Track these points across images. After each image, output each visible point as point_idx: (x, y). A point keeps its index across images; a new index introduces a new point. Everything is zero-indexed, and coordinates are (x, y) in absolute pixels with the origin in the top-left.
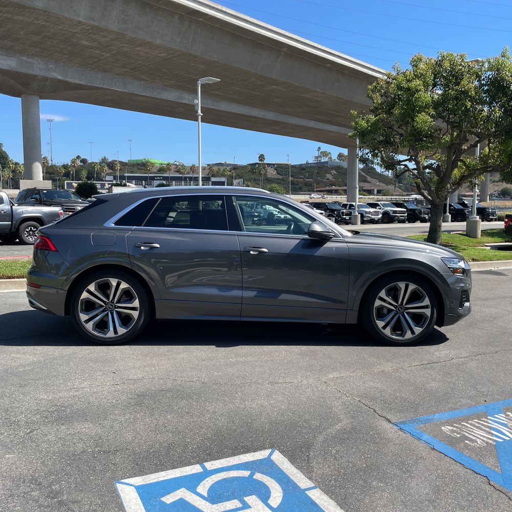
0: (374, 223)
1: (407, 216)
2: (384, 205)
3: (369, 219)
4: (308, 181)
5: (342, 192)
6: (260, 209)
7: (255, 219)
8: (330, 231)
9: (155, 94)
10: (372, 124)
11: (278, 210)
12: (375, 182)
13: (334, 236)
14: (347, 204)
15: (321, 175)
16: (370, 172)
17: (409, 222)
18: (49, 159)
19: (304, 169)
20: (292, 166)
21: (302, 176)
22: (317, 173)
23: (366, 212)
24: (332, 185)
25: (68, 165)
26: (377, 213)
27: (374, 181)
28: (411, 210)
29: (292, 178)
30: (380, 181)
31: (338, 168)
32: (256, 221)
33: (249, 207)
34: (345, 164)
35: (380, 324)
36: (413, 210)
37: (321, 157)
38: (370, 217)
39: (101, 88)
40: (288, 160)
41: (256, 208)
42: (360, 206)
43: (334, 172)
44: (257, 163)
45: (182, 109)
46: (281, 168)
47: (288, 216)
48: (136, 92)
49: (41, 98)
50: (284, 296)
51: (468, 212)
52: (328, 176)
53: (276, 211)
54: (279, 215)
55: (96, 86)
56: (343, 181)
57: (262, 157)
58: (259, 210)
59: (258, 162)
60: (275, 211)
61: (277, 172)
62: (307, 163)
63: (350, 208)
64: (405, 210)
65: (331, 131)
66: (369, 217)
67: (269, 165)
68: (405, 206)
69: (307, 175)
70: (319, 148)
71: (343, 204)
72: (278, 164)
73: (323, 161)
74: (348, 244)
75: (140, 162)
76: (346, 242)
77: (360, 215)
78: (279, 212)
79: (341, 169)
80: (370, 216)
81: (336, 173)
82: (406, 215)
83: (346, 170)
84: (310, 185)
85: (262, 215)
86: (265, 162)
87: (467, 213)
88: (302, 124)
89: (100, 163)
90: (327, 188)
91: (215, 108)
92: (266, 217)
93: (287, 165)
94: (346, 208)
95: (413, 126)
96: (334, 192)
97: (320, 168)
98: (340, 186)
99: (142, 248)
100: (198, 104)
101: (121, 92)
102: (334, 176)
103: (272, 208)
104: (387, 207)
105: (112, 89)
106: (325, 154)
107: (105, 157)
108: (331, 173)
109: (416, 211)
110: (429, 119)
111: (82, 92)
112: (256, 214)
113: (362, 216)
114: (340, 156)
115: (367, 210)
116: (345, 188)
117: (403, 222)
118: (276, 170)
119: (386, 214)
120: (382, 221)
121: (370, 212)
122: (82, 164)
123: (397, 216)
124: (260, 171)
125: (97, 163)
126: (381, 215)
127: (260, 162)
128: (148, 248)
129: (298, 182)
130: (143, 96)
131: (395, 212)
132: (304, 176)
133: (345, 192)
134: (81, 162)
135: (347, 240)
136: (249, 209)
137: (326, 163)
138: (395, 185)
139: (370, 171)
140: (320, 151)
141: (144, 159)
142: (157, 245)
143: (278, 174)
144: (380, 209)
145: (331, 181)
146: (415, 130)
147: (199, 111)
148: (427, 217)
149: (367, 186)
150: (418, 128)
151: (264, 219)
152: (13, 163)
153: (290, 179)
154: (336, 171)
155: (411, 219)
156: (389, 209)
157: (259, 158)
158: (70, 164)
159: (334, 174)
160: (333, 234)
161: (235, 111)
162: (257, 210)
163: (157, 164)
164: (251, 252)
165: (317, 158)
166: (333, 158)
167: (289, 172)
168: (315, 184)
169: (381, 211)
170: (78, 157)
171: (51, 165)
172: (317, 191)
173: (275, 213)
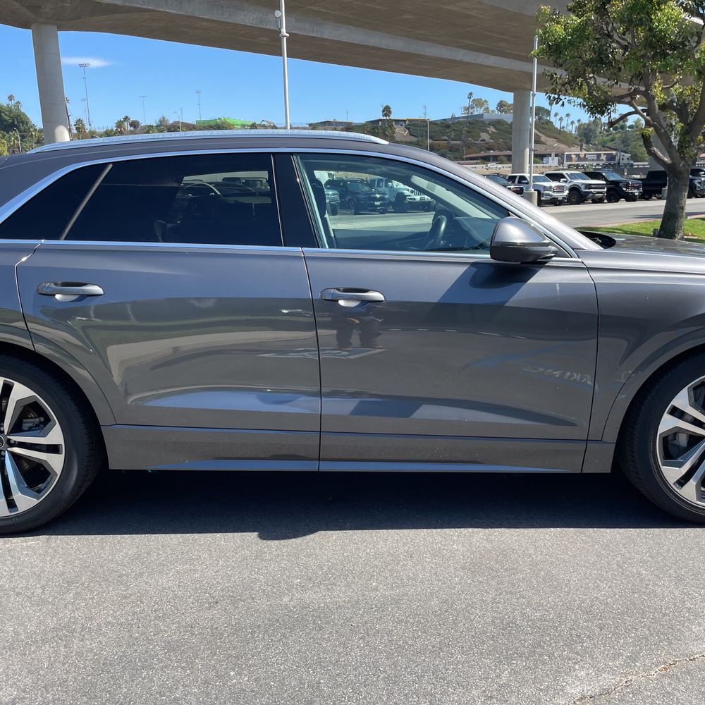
0: (556, 205)
1: (607, 192)
2: (572, 176)
3: (549, 198)
4: (453, 145)
5: (504, 159)
6: (384, 187)
7: (377, 203)
8: (547, 241)
9: (225, 16)
10: (574, 30)
11: (410, 189)
12: (551, 143)
13: (557, 254)
14: (516, 177)
15: (473, 134)
16: (545, 128)
17: (610, 201)
18: (85, 122)
19: (448, 126)
20: (432, 123)
21: (445, 138)
22: (468, 132)
23: (545, 188)
24: (489, 149)
25: (112, 130)
26: (561, 189)
27: (550, 141)
28: (612, 182)
29: (431, 141)
30: (559, 141)
31: (497, 123)
32: (378, 206)
33: (367, 184)
34: (508, 118)
35: (672, 474)
36: (616, 183)
37: (473, 108)
38: (551, 196)
39: (145, 9)
40: (425, 114)
41: (378, 186)
42: (536, 179)
43: (492, 129)
44: (381, 120)
45: (266, 39)
46: (415, 125)
47: (426, 197)
48: (197, 15)
49: (61, 28)
50: (426, 412)
51: (699, 183)
52: (484, 136)
53: (408, 190)
54: (413, 196)
55: (138, 6)
56: (506, 143)
57: (387, 111)
58: (383, 189)
59: (382, 118)
60: (406, 190)
61: (409, 132)
62: (453, 118)
63: (519, 182)
64: (604, 182)
65: (488, 66)
66: (549, 195)
67: (397, 121)
68: (603, 176)
69: (453, 135)
70: (471, 94)
71: (510, 177)
72: (410, 121)
73: (476, 113)
74: (595, 275)
75: (213, 124)
76: (589, 269)
77: (536, 192)
78: (412, 192)
79: (502, 125)
80: (551, 193)
81: (495, 131)
82: (605, 190)
83: (510, 126)
84: (457, 150)
85: (387, 197)
86: (393, 117)
87: (698, 185)
88: (445, 57)
89: (157, 126)
90: (483, 154)
91: (314, 35)
92: (393, 200)
93: (424, 121)
94: (514, 182)
95: (651, 29)
96: (491, 158)
97: (471, 123)
98: (501, 151)
99: (58, 297)
100: (280, 18)
101: (175, 15)
102: (492, 135)
103: (401, 186)
104: (576, 178)
105: (162, 10)
106: (479, 103)
107: (164, 118)
108: (488, 131)
109: (621, 184)
110: (681, 13)
111: (119, 16)
112: (378, 196)
113: (540, 194)
114: (501, 105)
115: (547, 184)
116: (508, 152)
117: (600, 201)
118: (408, 129)
119: (574, 189)
120: (569, 201)
121: (551, 187)
122: (132, 129)
123: (591, 192)
124: (384, 130)
125: (152, 127)
126: (567, 192)
127: (385, 118)
128: (74, 298)
129: (439, 146)
130: (208, 20)
131: (589, 186)
132: (449, 137)
133: (509, 158)
134: (131, 125)
135: (590, 262)
136: (367, 189)
137: (482, 115)
138: (582, 146)
139: (545, 126)
140: (472, 98)
141: (219, 119)
142: (97, 289)
143: (411, 135)
144: (566, 182)
145: (487, 143)
146: (654, 36)
147: (284, 30)
148: (636, 192)
149: (541, 149)
150: (661, 31)
151: (390, 203)
152: (35, 130)
153: (429, 141)
154: (494, 127)
155: (613, 197)
156: (579, 182)
157: (383, 111)
158: (115, 129)
159: (494, 133)
160: (553, 248)
161: (345, 39)
162: (379, 189)
163: (237, 125)
164: (342, 303)
165: (468, 109)
166: (491, 109)
167: (426, 132)
168: (464, 149)
169: (568, 185)
170: (126, 119)
171: (90, 131)
172: (467, 159)
173: (407, 193)
